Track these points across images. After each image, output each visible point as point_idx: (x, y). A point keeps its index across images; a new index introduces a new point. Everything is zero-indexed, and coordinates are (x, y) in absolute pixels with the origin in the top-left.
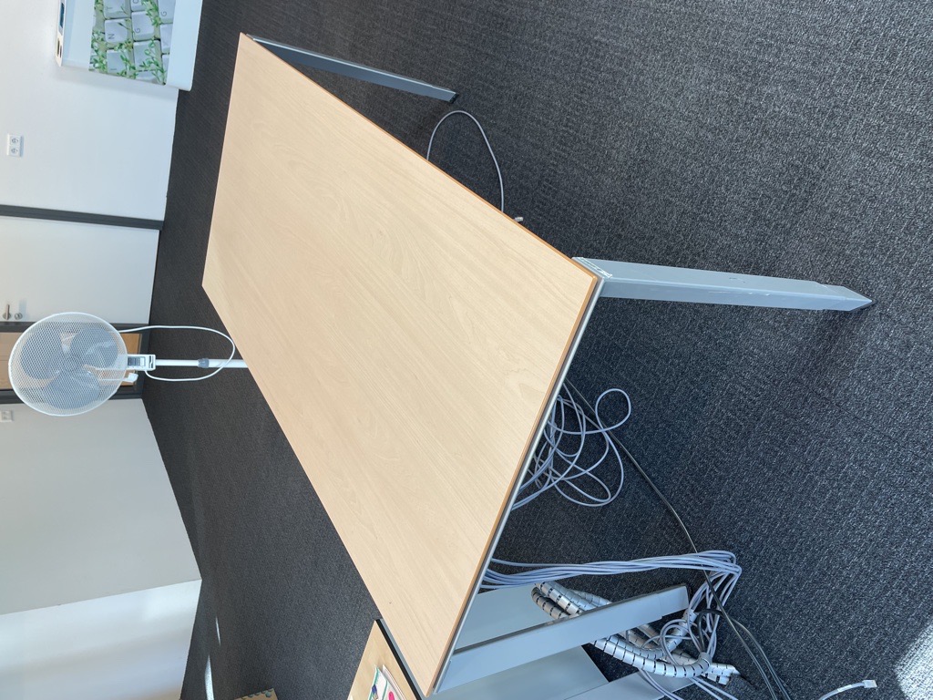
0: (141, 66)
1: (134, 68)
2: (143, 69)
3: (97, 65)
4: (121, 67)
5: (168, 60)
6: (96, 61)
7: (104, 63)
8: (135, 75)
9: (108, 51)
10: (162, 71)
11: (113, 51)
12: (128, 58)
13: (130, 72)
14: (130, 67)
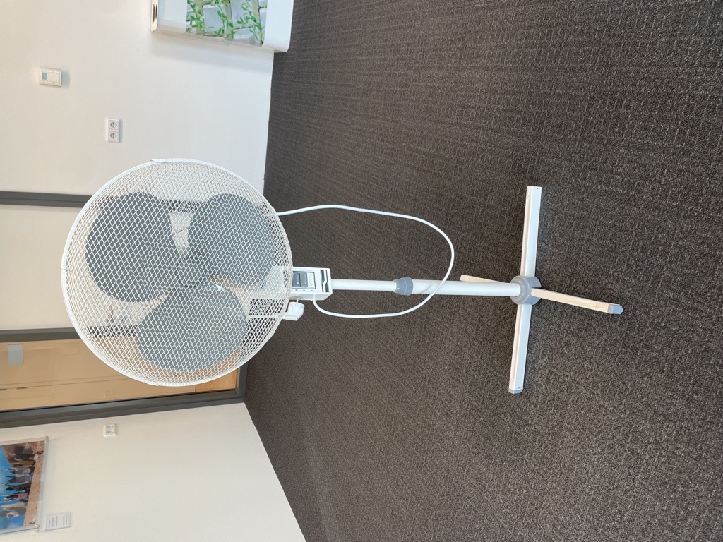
0: (239, 22)
1: (231, 25)
2: (241, 26)
3: (194, 23)
4: (218, 25)
5: (265, 14)
6: (193, 18)
7: (201, 20)
8: (232, 32)
9: (204, 6)
10: (260, 28)
11: (209, 6)
12: (225, 14)
13: (227, 30)
14: (228, 24)
